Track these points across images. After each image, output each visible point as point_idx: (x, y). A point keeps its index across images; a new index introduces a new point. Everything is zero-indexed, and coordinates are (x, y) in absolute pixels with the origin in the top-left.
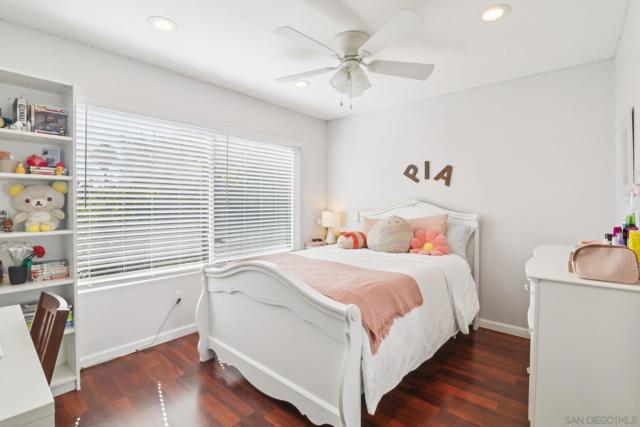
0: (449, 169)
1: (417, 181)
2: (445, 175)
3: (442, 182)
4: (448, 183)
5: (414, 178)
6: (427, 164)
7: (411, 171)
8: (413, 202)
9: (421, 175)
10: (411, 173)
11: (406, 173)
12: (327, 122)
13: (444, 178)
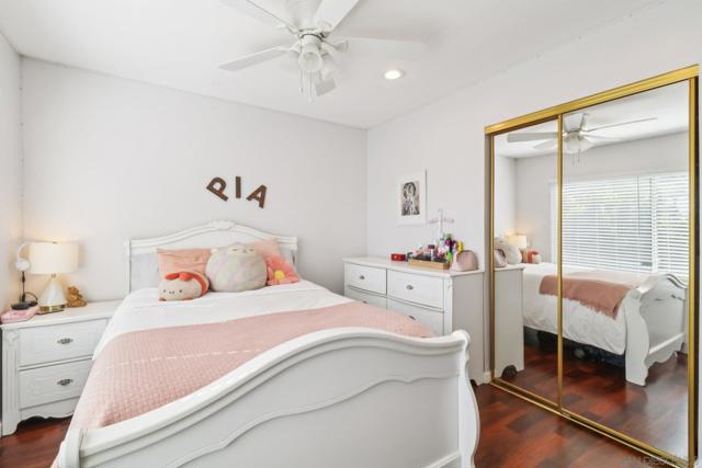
0: (263, 189)
1: (225, 198)
2: (259, 195)
3: (255, 203)
4: (262, 205)
5: (220, 194)
6: (238, 180)
7: (217, 186)
8: (227, 225)
9: (230, 191)
10: (217, 187)
11: (210, 188)
12: (22, 57)
13: (257, 199)
